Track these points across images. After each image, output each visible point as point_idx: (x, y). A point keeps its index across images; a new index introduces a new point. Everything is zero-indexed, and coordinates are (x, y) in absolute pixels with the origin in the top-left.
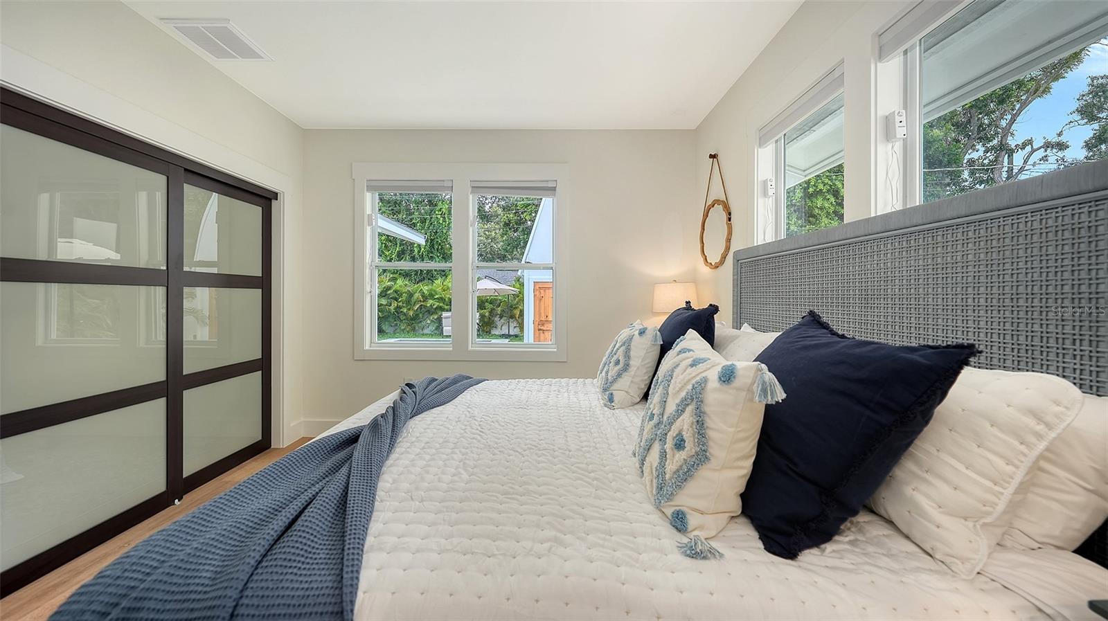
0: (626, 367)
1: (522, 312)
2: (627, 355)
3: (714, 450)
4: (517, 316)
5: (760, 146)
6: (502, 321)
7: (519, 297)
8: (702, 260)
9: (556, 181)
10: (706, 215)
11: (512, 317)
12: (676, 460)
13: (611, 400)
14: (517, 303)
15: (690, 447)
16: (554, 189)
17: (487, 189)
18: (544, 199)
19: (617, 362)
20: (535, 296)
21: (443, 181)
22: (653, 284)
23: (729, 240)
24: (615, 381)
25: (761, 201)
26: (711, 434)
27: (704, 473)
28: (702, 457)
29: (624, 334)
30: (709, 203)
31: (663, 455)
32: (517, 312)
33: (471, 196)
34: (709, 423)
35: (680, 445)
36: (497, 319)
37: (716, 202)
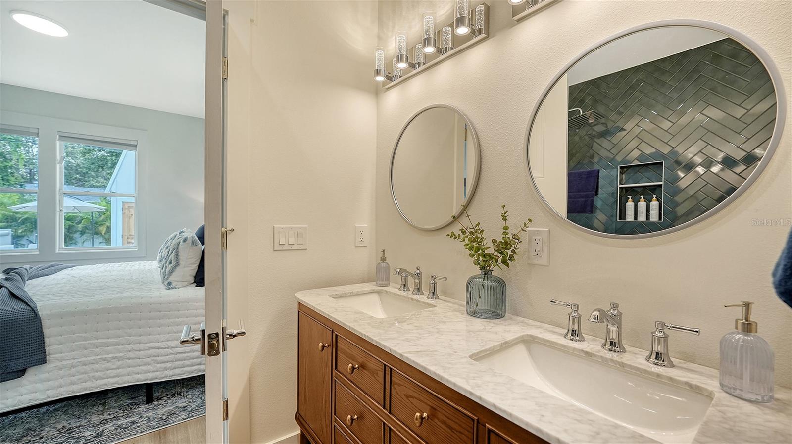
1: (109, 229)
3: (182, 263)
4: (103, 232)
6: (84, 237)
7: (107, 214)
9: (137, 141)
11: (97, 233)
12: (169, 267)
14: (103, 220)
15: (174, 263)
16: (136, 146)
17: (73, 139)
18: (124, 152)
20: (123, 214)
21: (29, 128)
26: (181, 259)
27: (178, 269)
28: (177, 264)
31: (166, 268)
32: (103, 229)
33: (58, 143)
34: (180, 254)
35: (170, 263)
36: (77, 235)
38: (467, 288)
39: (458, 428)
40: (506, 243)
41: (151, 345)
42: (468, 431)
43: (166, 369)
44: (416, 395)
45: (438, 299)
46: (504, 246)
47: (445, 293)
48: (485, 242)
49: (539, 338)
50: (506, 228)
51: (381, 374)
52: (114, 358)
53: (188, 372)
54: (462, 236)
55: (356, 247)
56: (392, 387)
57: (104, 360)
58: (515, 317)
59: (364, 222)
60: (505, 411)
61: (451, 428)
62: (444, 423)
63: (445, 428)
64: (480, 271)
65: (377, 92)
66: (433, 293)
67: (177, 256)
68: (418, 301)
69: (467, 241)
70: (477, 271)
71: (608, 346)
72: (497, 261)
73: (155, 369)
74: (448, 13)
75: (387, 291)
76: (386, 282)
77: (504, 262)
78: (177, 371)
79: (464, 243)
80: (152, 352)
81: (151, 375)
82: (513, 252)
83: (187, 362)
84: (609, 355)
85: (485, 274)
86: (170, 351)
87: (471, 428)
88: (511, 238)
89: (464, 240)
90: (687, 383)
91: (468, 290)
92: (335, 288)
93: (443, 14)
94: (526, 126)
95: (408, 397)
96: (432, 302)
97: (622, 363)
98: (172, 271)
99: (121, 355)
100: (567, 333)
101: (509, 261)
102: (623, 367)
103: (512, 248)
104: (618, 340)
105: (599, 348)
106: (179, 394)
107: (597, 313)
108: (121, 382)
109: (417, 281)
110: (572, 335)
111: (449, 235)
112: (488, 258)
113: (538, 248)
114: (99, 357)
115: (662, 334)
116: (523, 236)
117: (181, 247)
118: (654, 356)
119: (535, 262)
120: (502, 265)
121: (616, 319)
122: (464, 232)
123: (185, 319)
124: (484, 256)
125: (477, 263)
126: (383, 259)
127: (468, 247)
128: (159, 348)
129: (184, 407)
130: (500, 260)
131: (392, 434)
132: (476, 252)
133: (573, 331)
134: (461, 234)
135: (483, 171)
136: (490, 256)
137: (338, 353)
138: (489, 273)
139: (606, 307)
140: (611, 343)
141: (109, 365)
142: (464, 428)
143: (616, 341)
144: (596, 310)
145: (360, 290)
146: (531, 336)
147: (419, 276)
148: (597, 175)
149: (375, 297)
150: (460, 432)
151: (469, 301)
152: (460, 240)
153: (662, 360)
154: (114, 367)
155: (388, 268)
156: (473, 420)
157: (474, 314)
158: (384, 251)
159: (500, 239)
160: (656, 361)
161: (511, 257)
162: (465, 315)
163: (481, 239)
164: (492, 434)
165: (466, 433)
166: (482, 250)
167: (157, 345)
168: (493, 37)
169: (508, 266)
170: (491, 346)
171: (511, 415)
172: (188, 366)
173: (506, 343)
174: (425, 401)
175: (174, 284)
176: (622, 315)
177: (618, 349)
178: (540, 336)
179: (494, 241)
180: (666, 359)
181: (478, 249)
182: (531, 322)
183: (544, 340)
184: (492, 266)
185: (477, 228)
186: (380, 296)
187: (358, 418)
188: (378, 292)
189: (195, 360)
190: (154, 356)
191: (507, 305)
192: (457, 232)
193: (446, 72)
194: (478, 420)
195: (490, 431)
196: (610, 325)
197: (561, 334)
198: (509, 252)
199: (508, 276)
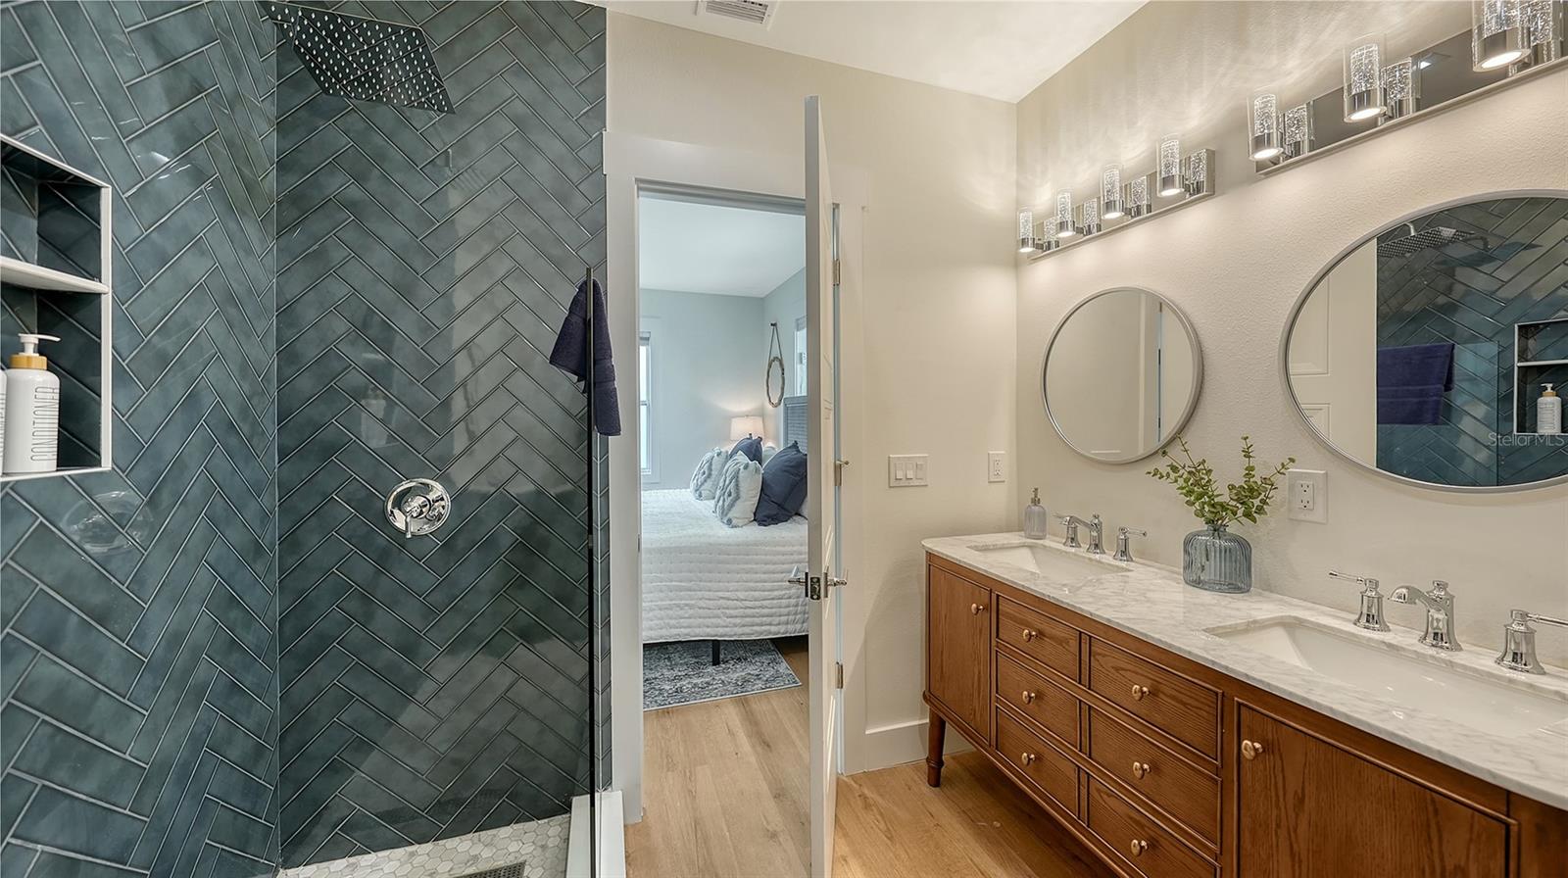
0: (710, 475)
2: (710, 469)
3: (742, 494)
5: (798, 330)
8: (767, 399)
9: (651, 332)
10: (770, 366)
12: (728, 501)
13: (700, 496)
15: (733, 495)
16: (648, 339)
19: (704, 473)
22: (729, 418)
23: (783, 389)
24: (702, 484)
25: (799, 366)
26: (741, 489)
27: (738, 503)
28: (738, 497)
29: (708, 455)
30: (772, 358)
31: (724, 500)
35: (730, 495)
37: (776, 358)
38: (1185, 547)
39: (1196, 704)
40: (1251, 490)
41: (721, 594)
42: (1210, 706)
43: (735, 625)
44: (1129, 667)
45: (1132, 560)
46: (1247, 494)
47: (1142, 554)
48: (1214, 487)
49: (1312, 622)
50: (1250, 469)
51: (1074, 644)
52: (687, 605)
53: (757, 632)
54: (1173, 475)
55: (990, 482)
56: (1092, 658)
57: (678, 606)
58: (1267, 593)
59: (1001, 448)
60: (1260, 681)
61: (1184, 704)
62: (1173, 698)
63: (1176, 704)
64: (1206, 526)
65: (1017, 264)
66: (1124, 553)
67: (737, 486)
68: (1099, 562)
69: (1181, 481)
70: (1200, 525)
71: (1430, 639)
72: (1235, 513)
73: (724, 624)
74: (1142, 156)
75: (1045, 546)
76: (1041, 534)
77: (1248, 515)
78: (747, 630)
79: (1176, 485)
80: (722, 602)
81: (721, 631)
82: (1263, 502)
83: (757, 620)
84: (1432, 651)
85: (1215, 530)
86: (738, 603)
87: (1212, 702)
88: (1260, 483)
89: (1176, 481)
90: (1557, 693)
91: (1186, 551)
92: (973, 537)
93: (1132, 159)
94: (1283, 324)
95: (1117, 669)
96: (1124, 564)
97: (1451, 662)
98: (732, 505)
99: (693, 602)
100: (1359, 619)
101: (1255, 515)
102: (1452, 666)
103: (1262, 497)
104: (1448, 630)
105: (1416, 641)
106: (746, 659)
107: (1404, 591)
108: (692, 634)
109: (1095, 534)
110: (1368, 621)
111: (1149, 473)
112: (1219, 508)
113: (1306, 497)
114: (674, 602)
115: (1522, 628)
116: (1278, 480)
117: (741, 475)
118: (1509, 657)
119: (1301, 517)
120: (1244, 520)
121: (1446, 604)
122: (1174, 469)
123: (754, 566)
124: (1213, 506)
125: (1200, 513)
126: (1036, 501)
127: (1184, 491)
128: (728, 599)
129: (758, 675)
130: (1240, 513)
131: (1092, 712)
132: (1197, 499)
133: (1368, 615)
134: (1171, 472)
135: (1207, 385)
136: (1224, 507)
137: (1000, 617)
138: (1222, 529)
139: (1425, 586)
140: (1436, 634)
141: (681, 613)
142: (1202, 703)
143: (1445, 631)
144: (1402, 587)
145: (1005, 542)
146: (1296, 618)
147: (1097, 527)
148: (1448, 353)
149: (1026, 552)
150: (1197, 708)
151: (1188, 566)
152: (1169, 480)
153: (1523, 662)
154: (687, 615)
155: (1043, 515)
156: (1217, 694)
157: (1198, 583)
158: (1036, 489)
159: (1240, 482)
160: (1513, 664)
161: (1260, 510)
162: (1183, 585)
163: (1208, 482)
164: (1243, 709)
165: (1207, 708)
166: (1209, 497)
167: (727, 594)
168: (1224, 193)
169: (1255, 521)
170: (1233, 623)
171: (1269, 685)
172: (757, 625)
173: (1255, 622)
174: (1146, 674)
175: (734, 522)
176: (1455, 600)
177: (1447, 645)
178: (1312, 619)
179: (1231, 487)
180: (1530, 660)
181: (1200, 496)
182: (1296, 601)
183: (1319, 625)
184: (1227, 520)
185: (1201, 467)
186: (1033, 553)
187: (1036, 696)
188: (1030, 547)
189: (765, 619)
190: (724, 608)
191: (1253, 576)
192: (1164, 470)
193: (1138, 240)
194: (1223, 693)
195: (1239, 704)
196: (1432, 611)
197: (1349, 621)
198: (1257, 502)
199: (1255, 535)
